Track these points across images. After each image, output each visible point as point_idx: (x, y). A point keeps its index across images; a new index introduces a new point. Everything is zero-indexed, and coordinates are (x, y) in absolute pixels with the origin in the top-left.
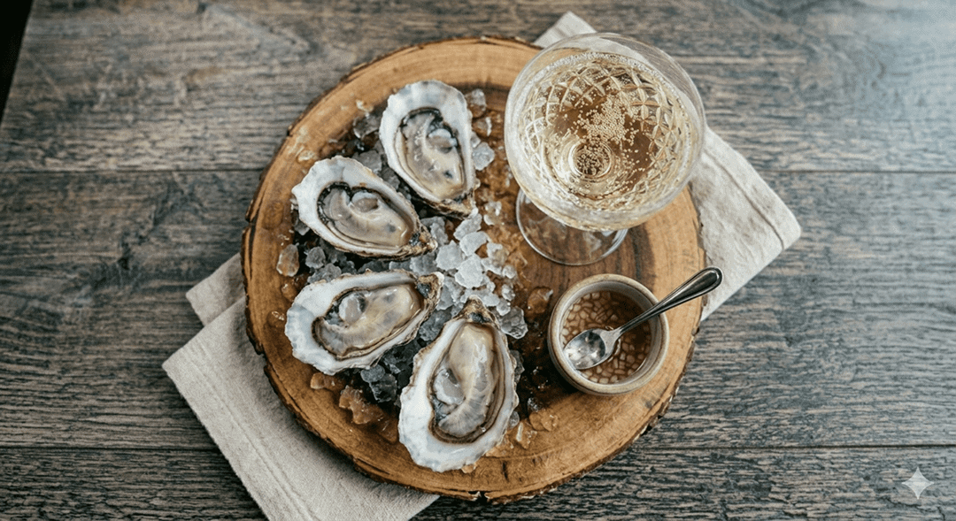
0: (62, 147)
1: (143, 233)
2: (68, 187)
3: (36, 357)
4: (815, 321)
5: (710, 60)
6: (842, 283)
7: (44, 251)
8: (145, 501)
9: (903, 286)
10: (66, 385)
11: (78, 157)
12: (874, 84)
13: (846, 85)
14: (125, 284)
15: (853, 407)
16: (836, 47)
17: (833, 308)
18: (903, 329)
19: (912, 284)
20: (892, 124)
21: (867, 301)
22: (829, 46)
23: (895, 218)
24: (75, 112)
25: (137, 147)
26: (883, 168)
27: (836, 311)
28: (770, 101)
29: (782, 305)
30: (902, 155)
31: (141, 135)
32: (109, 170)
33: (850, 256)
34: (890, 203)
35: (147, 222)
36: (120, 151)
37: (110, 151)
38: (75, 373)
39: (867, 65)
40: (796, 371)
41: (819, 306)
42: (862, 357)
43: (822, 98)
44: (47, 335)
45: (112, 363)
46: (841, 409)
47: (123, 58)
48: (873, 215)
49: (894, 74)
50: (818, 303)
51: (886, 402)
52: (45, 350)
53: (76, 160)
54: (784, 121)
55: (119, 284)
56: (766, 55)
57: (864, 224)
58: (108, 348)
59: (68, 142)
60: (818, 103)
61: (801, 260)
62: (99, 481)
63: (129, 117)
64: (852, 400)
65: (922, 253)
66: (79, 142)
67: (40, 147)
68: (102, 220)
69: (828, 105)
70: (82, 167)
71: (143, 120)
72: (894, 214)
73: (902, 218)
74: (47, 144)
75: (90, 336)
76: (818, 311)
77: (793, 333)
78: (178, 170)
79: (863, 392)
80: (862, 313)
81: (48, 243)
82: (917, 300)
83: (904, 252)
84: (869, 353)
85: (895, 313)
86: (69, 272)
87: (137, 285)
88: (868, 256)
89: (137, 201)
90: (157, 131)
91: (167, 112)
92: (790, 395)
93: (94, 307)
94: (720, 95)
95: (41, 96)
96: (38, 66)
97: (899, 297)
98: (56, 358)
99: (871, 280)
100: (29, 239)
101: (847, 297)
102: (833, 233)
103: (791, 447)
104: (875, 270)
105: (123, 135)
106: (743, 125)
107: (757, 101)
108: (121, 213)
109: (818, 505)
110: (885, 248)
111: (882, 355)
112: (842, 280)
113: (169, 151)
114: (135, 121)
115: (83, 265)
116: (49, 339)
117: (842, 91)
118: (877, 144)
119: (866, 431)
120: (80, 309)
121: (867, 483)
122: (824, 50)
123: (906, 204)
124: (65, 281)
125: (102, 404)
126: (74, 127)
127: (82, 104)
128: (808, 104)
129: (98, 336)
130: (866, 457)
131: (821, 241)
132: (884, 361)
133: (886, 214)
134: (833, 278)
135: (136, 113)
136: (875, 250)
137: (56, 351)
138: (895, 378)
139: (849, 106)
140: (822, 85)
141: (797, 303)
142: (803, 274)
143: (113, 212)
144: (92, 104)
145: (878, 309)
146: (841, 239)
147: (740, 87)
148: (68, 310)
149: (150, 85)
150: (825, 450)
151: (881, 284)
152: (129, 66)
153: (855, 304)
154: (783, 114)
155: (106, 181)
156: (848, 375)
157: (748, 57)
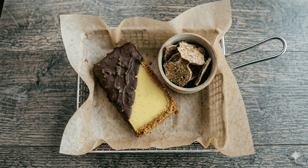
0: (17, 43)
1: (44, 72)
2: (19, 57)
3: (9, 115)
4: (269, 102)
5: (237, 10)
6: (279, 89)
7: (12, 78)
8: (45, 164)
9: (299, 89)
10: (19, 124)
11: (22, 46)
12: (293, 20)
13: (283, 20)
14: (38, 90)
15: (283, 131)
16: (281, 7)
17: (275, 97)
18: (299, 104)
19: (303, 89)
20: (297, 35)
21: (287, 95)
22: (278, 6)
23: (297, 67)
24: (21, 30)
25: (42, 42)
26: (293, 50)
27: (276, 98)
28: (257, 26)
29: (259, 96)
30: (300, 46)
31: (43, 38)
32: (33, 50)
33: (282, 79)
34: (295, 62)
35: (45, 69)
36: (36, 43)
37: (33, 44)
38: (22, 120)
39: (291, 13)
40: (263, 119)
41: (271, 96)
42: (286, 114)
43: (274, 25)
44: (12, 108)
45: (34, 117)
46: (278, 132)
47: (37, 9)
48: (290, 66)
49: (300, 17)
50: (271, 95)
51: (293, 129)
52: (12, 112)
53: (22, 47)
54: (261, 34)
55: (36, 90)
56: (257, 9)
57: (286, 69)
58: (32, 112)
59: (19, 40)
60: (273, 27)
61: (265, 81)
62: (29, 158)
63: (39, 31)
64: (282, 129)
65: (306, 78)
66: (22, 40)
67: (10, 42)
68: (30, 68)
69: (276, 28)
70: (23, 49)
71: (44, 32)
72: (297, 65)
73: (299, 67)
74: (12, 41)
75: (26, 108)
76: (271, 98)
77: (262, 106)
78: (56, 50)
79: (286, 126)
80: (286, 99)
81: (12, 76)
82: (304, 94)
83: (300, 78)
84: (287, 112)
85: (297, 98)
86: (20, 86)
87: (42, 90)
88: (288, 79)
89: (42, 61)
90: (49, 36)
91: (52, 29)
92: (261, 127)
93: (28, 98)
94: (240, 23)
95: (10, 24)
96: (9, 13)
97: (298, 93)
98: (15, 115)
99: (289, 88)
100: (7, 75)
101: (281, 93)
102: (276, 72)
103: (261, 145)
104: (290, 84)
105: (37, 38)
106: (247, 35)
107: (252, 26)
108: (37, 65)
109: (271, 165)
110: (294, 77)
111: (292, 113)
112: (279, 88)
113: (53, 44)
114: (41, 32)
115: (24, 84)
116: (13, 109)
117: (282, 23)
118: (292, 42)
119: (287, 139)
120: (23, 99)
121: (287, 157)
122: (277, 7)
123: (301, 62)
124: (18, 89)
125: (30, 131)
126: (21, 35)
127: (23, 27)
128: (270, 27)
129: (29, 108)
130: (287, 148)
131: (272, 74)
132: (293, 115)
133: (294, 65)
134: (276, 87)
135: (42, 29)
136: (290, 77)
137: (15, 113)
138: (296, 121)
139: (284, 28)
140: (275, 20)
141: (263, 96)
142: (266, 85)
143: (34, 65)
144: (27, 26)
145: (291, 97)
146: (279, 74)
147: (247, 20)
148: (19, 99)
149: (46, 19)
150: (273, 146)
151: (292, 89)
152: (39, 13)
153: (283, 96)
154: (261, 31)
155: (32, 55)
156: (281, 120)
157: (251, 10)
